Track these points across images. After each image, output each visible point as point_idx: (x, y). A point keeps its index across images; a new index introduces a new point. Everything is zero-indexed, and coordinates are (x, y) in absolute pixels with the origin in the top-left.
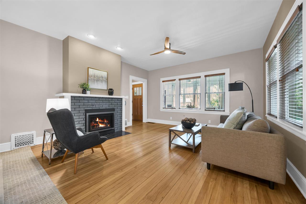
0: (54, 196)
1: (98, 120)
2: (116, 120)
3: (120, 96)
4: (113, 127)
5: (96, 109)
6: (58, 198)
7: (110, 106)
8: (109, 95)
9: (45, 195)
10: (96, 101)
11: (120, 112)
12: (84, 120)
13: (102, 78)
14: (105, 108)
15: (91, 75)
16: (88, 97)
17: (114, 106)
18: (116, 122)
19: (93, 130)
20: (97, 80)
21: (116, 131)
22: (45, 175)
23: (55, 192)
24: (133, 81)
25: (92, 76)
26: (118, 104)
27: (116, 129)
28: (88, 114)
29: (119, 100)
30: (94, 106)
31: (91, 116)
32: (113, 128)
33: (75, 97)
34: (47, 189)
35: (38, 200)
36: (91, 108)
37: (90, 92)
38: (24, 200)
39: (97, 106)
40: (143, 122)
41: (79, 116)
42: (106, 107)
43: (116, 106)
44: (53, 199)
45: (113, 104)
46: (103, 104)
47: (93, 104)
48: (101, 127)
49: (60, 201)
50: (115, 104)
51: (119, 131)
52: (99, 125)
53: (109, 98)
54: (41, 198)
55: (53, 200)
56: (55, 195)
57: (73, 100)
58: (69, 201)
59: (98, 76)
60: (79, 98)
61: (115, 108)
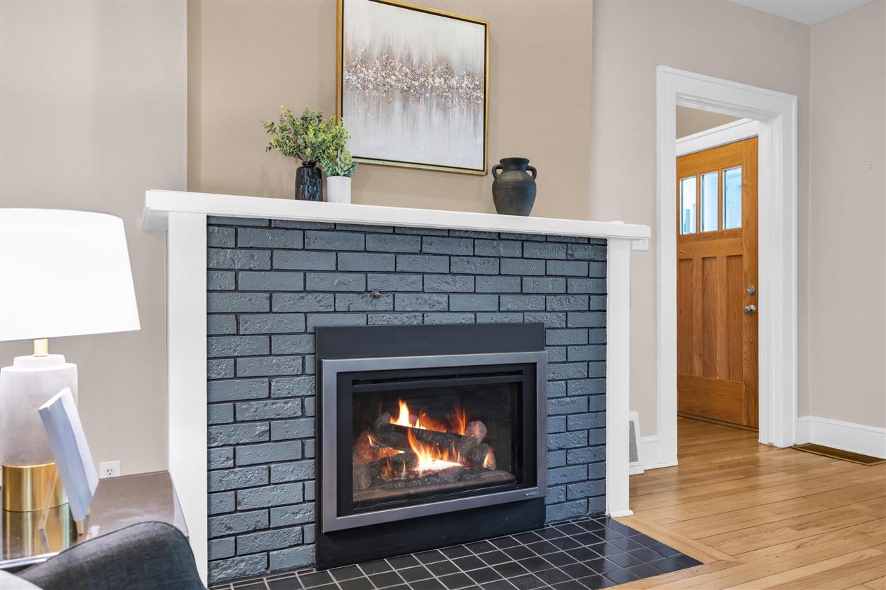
1: (404, 418)
2: (554, 424)
3: (585, 215)
4: (534, 483)
5: (397, 322)
7: (507, 302)
8: (501, 209)
10: (400, 258)
11: (589, 353)
12: (303, 416)
13: (448, 72)
14: (468, 319)
15: (360, 51)
16: (334, 227)
17: (535, 303)
18: (553, 442)
19: (379, 494)
20: (409, 95)
21: (553, 515)
24: (687, 122)
25: (365, 61)
26: (575, 286)
27: (553, 496)
28: (332, 367)
29: (580, 253)
30: (384, 303)
31: (355, 382)
32: (530, 493)
33: (236, 227)
36: (360, 321)
37: (353, 187)
39: (403, 302)
40: (763, 438)
41: (271, 378)
42: (475, 313)
43: (556, 307)
45: (530, 285)
46: (449, 288)
47: (375, 283)
48: (431, 475)
50: (549, 285)
51: (576, 518)
52: (412, 459)
53: (499, 236)
57: (222, 252)
59: (415, 60)
60: (270, 239)
61: (548, 319)
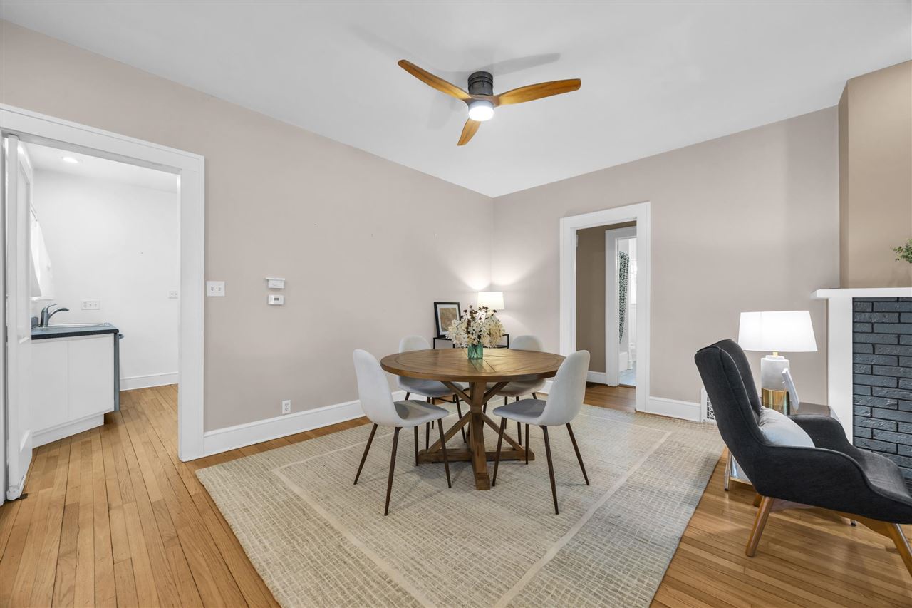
0: (658, 553)
6: (657, 563)
9: (649, 537)
22: (691, 504)
23: (667, 548)
33: (872, 302)
34: (664, 531)
35: (634, 534)
38: (622, 516)
41: (898, 378)
44: (650, 556)
49: (653, 570)
54: (641, 535)
55: (648, 557)
56: (660, 554)
57: (863, 315)
58: (667, 590)
60: (897, 306)
